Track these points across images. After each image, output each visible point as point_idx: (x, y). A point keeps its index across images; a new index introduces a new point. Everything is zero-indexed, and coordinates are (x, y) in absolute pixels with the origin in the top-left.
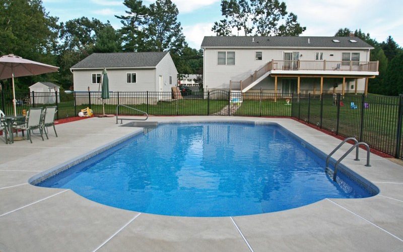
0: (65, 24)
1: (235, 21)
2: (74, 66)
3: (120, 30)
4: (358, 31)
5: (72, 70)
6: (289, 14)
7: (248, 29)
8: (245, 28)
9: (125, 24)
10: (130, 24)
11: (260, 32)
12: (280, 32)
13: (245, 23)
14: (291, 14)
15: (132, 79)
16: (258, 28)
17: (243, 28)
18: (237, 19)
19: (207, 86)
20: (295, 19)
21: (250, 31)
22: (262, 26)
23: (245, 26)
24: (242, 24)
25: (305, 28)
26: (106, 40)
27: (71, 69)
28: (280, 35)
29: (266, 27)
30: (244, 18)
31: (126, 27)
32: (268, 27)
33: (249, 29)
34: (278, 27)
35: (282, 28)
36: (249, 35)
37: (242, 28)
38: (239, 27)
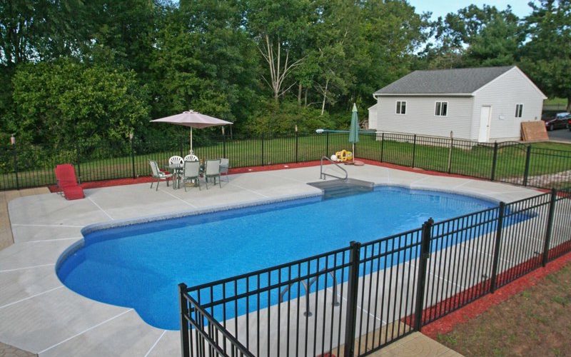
0: (444, 19)
2: (379, 91)
3: (527, 18)
5: (376, 96)
9: (535, 8)
10: (546, 5)
15: (442, 110)
26: (490, 38)
27: (374, 95)
31: (537, 11)
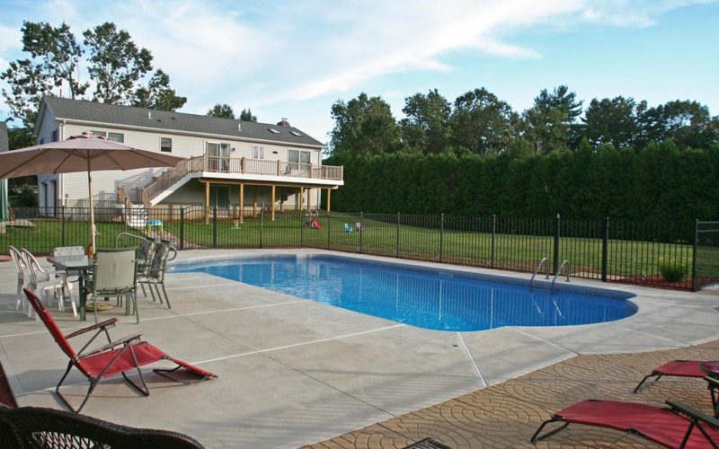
1: (51, 67)
4: (247, 112)
6: (155, 71)
7: (77, 86)
8: (71, 85)
11: (103, 96)
12: (139, 100)
13: (70, 73)
14: (160, 72)
16: (98, 87)
17: (68, 83)
18: (54, 64)
19: (67, 196)
20: (165, 80)
21: (82, 91)
22: (106, 85)
23: (71, 80)
24: (64, 76)
25: (184, 100)
28: (137, 104)
29: (114, 88)
30: (69, 63)
32: (118, 88)
33: (79, 86)
34: (134, 90)
35: (141, 93)
36: (79, 97)
37: (65, 83)
38: (59, 79)
